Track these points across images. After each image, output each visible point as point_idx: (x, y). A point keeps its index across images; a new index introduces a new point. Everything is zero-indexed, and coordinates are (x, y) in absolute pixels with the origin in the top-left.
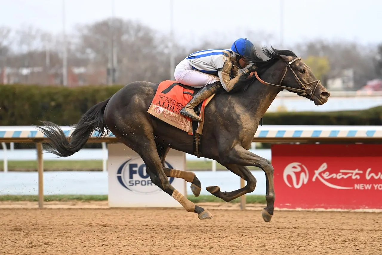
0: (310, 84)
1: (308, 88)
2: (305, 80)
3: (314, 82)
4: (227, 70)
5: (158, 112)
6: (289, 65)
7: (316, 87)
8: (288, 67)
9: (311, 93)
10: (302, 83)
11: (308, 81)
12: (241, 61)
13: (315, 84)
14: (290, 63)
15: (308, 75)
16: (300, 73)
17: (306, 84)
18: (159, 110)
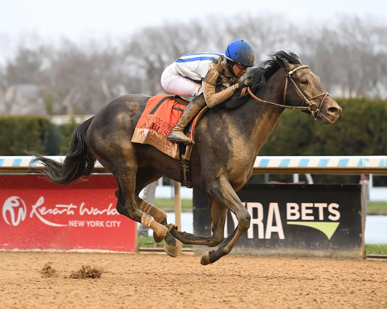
0: (315, 98)
1: (313, 103)
2: (308, 94)
3: (320, 95)
4: (211, 80)
5: (142, 136)
6: (290, 76)
7: (322, 102)
8: (288, 77)
9: (318, 109)
10: (305, 97)
11: (313, 94)
12: (236, 69)
13: (321, 98)
14: (291, 73)
15: (313, 86)
16: (302, 85)
17: (309, 99)
18: (144, 133)
